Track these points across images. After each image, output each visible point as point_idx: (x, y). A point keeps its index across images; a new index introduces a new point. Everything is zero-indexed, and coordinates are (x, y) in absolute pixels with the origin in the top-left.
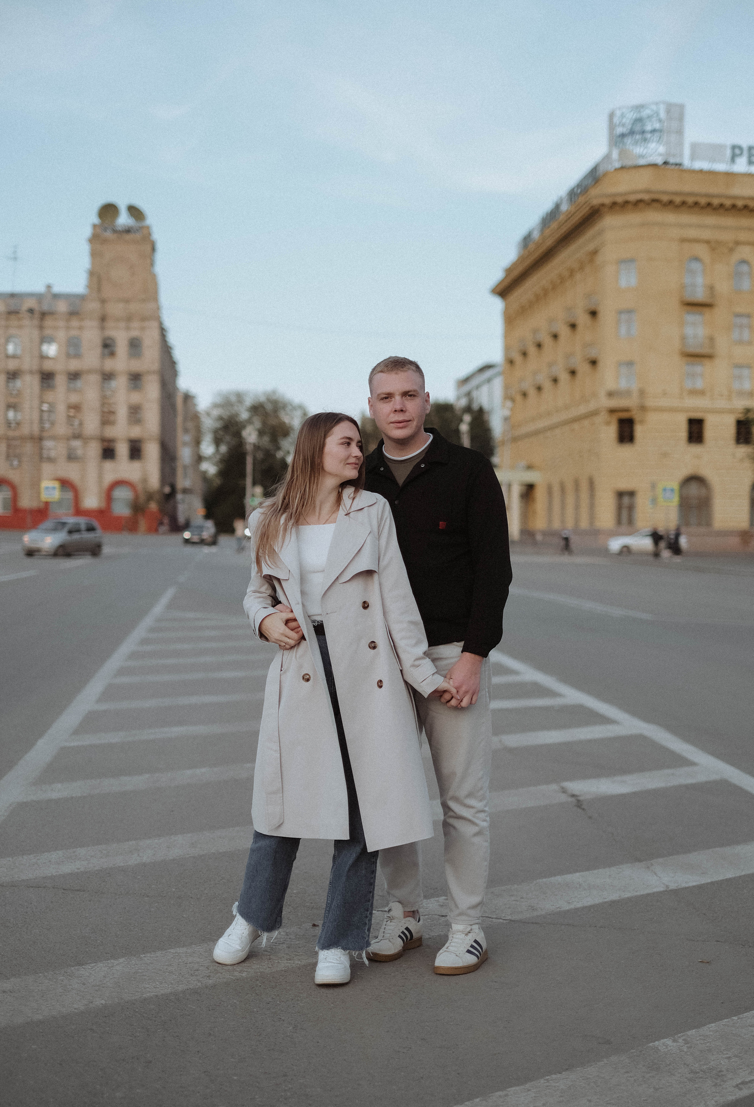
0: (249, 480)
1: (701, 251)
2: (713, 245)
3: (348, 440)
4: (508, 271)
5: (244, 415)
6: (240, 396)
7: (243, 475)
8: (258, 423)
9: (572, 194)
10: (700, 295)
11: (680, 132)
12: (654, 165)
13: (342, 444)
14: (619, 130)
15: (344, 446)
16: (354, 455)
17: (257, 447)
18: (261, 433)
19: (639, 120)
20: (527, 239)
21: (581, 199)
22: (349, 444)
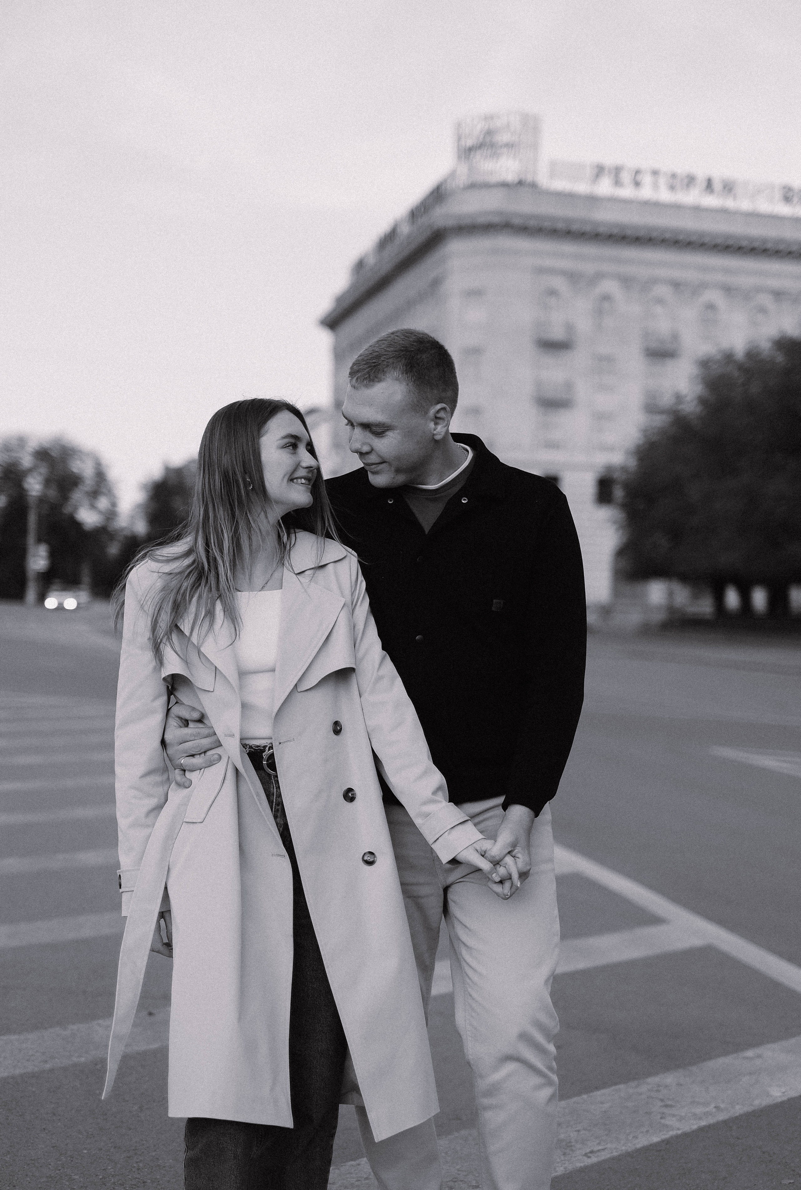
0: (31, 538)
1: (559, 283)
2: (573, 277)
3: (293, 441)
4: (339, 300)
5: (27, 461)
6: (22, 441)
7: (23, 532)
8: (44, 470)
9: (414, 214)
10: (557, 334)
11: (535, 146)
12: (505, 185)
13: (284, 447)
14: (469, 143)
15: (288, 450)
16: (304, 464)
17: (42, 500)
18: (47, 482)
19: (489, 133)
20: (360, 265)
21: (423, 221)
22: (294, 446)
